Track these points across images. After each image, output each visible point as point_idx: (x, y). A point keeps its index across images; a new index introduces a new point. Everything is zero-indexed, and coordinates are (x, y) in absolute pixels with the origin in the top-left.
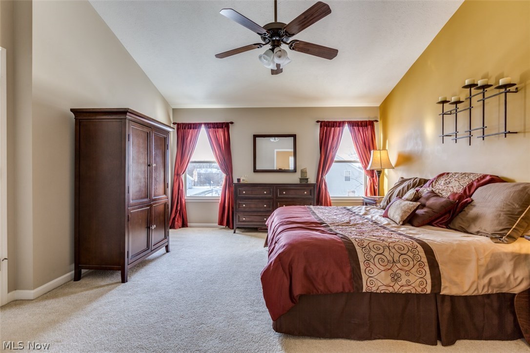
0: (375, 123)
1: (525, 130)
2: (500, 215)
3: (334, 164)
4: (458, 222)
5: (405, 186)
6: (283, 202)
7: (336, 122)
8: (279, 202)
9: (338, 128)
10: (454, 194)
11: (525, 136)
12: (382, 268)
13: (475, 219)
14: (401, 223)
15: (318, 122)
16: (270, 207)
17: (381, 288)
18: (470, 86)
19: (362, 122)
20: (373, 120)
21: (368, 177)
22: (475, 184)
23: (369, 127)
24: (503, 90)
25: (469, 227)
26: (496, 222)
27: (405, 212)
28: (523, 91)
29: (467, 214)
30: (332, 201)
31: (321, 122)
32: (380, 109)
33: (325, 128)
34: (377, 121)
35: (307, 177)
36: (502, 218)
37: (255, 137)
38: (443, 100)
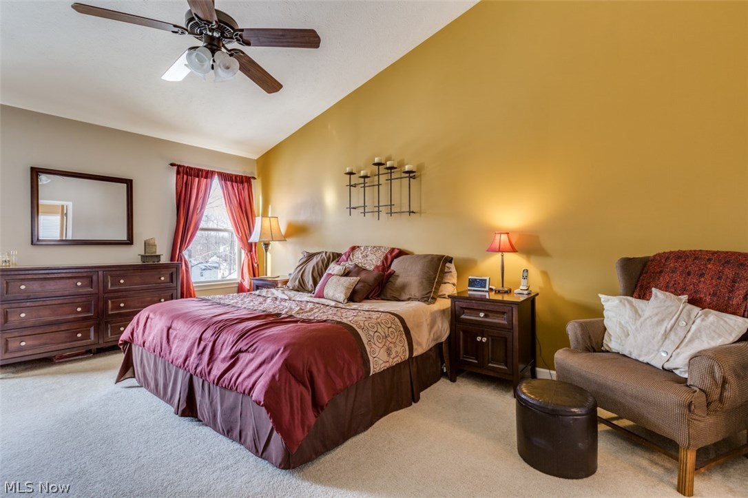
0: (252, 180)
1: (420, 211)
2: (423, 282)
3: (199, 233)
4: (389, 293)
5: (319, 261)
6: (119, 297)
7: (202, 170)
8: (111, 299)
9: (205, 180)
10: (377, 267)
11: (420, 216)
12: (381, 346)
13: (403, 288)
14: (346, 301)
15: (172, 165)
16: (88, 311)
17: (382, 366)
18: (379, 164)
19: (236, 176)
20: (249, 176)
21: (243, 251)
22: (389, 257)
23: (246, 185)
24: (407, 175)
25: (400, 295)
26: (421, 288)
27: (348, 288)
28: (418, 179)
29: (394, 284)
30: (195, 289)
31: (179, 166)
32: (257, 163)
33: (185, 176)
34: (254, 178)
35: (158, 254)
36: (424, 284)
37: (35, 172)
38: (351, 171)
